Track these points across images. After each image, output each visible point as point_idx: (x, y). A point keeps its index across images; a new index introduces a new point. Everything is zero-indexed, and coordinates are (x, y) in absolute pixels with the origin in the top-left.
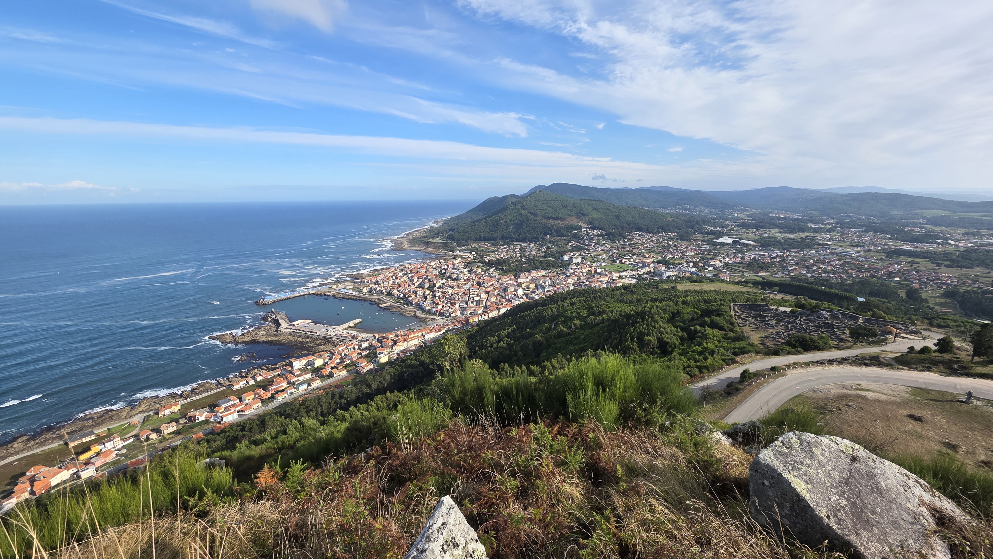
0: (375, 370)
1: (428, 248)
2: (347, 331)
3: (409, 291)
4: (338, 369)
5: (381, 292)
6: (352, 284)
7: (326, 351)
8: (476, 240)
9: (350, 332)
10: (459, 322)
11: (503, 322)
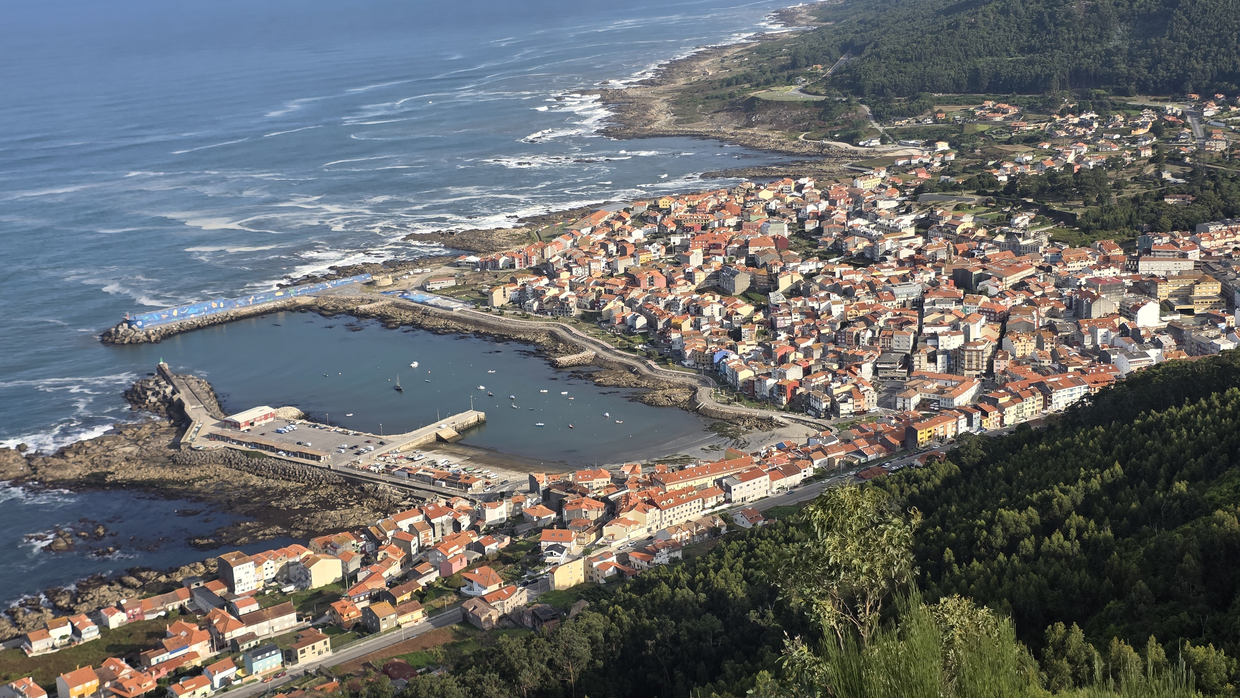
0: (534, 615)
1: (750, 125)
2: (429, 456)
3: (668, 306)
4: (393, 602)
5: (562, 307)
6: (452, 270)
7: (351, 530)
8: (958, 88)
9: (442, 460)
10: (872, 439)
11: (1067, 446)
